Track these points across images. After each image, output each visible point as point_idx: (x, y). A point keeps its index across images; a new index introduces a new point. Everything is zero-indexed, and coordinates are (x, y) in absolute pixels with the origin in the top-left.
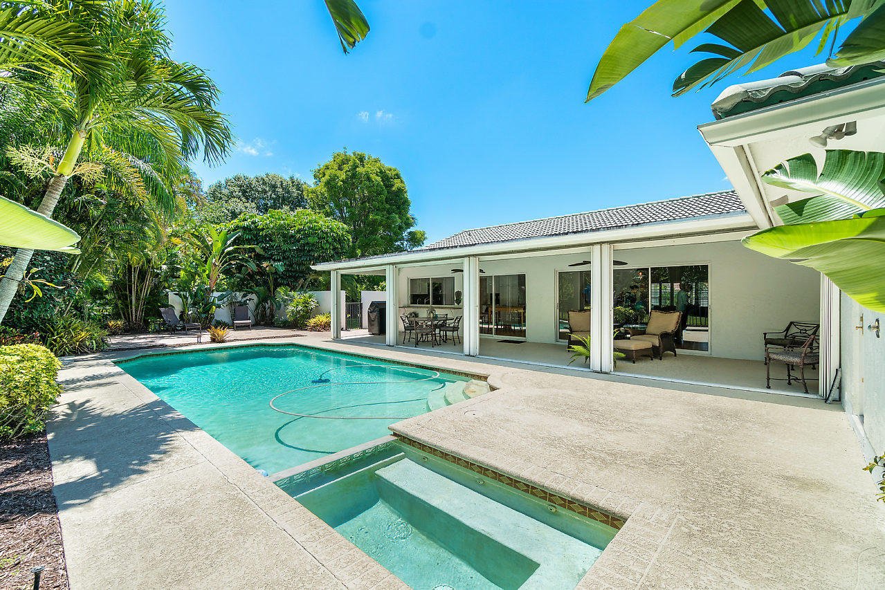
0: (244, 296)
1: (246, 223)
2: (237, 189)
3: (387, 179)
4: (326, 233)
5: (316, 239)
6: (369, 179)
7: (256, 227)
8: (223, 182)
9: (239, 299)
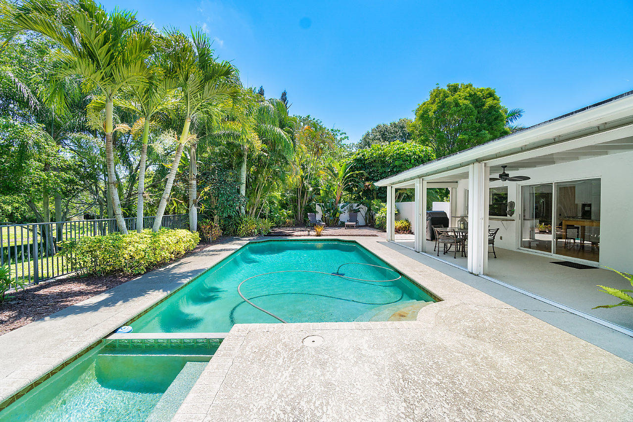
0: (358, 206)
1: (359, 156)
2: (378, 134)
3: (476, 100)
4: (410, 156)
5: (401, 162)
6: (457, 105)
7: (364, 158)
8: (370, 132)
9: (354, 208)
